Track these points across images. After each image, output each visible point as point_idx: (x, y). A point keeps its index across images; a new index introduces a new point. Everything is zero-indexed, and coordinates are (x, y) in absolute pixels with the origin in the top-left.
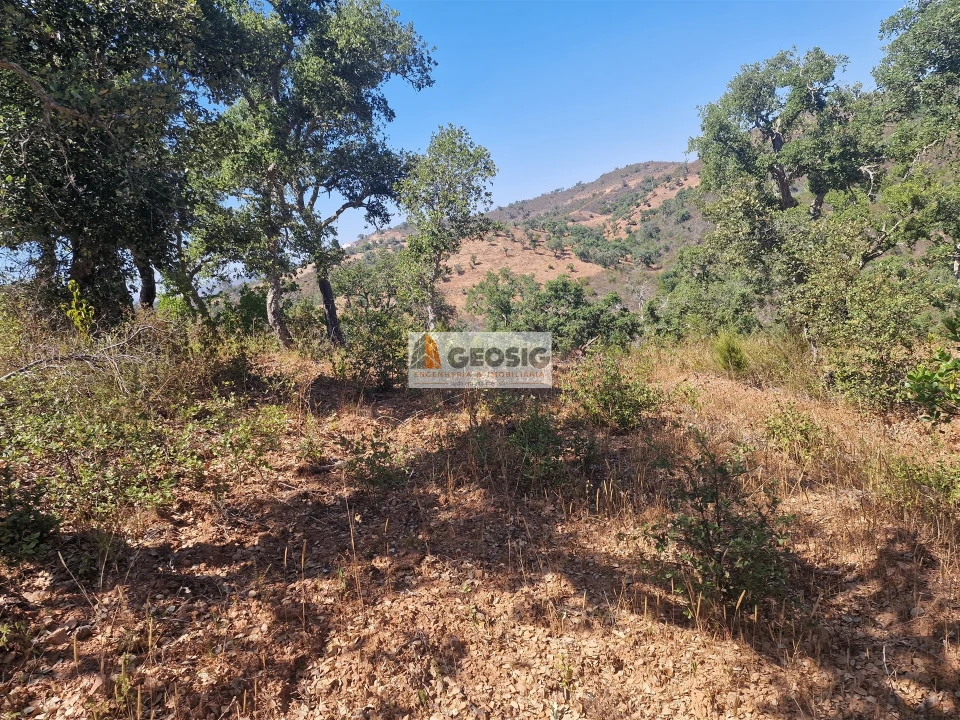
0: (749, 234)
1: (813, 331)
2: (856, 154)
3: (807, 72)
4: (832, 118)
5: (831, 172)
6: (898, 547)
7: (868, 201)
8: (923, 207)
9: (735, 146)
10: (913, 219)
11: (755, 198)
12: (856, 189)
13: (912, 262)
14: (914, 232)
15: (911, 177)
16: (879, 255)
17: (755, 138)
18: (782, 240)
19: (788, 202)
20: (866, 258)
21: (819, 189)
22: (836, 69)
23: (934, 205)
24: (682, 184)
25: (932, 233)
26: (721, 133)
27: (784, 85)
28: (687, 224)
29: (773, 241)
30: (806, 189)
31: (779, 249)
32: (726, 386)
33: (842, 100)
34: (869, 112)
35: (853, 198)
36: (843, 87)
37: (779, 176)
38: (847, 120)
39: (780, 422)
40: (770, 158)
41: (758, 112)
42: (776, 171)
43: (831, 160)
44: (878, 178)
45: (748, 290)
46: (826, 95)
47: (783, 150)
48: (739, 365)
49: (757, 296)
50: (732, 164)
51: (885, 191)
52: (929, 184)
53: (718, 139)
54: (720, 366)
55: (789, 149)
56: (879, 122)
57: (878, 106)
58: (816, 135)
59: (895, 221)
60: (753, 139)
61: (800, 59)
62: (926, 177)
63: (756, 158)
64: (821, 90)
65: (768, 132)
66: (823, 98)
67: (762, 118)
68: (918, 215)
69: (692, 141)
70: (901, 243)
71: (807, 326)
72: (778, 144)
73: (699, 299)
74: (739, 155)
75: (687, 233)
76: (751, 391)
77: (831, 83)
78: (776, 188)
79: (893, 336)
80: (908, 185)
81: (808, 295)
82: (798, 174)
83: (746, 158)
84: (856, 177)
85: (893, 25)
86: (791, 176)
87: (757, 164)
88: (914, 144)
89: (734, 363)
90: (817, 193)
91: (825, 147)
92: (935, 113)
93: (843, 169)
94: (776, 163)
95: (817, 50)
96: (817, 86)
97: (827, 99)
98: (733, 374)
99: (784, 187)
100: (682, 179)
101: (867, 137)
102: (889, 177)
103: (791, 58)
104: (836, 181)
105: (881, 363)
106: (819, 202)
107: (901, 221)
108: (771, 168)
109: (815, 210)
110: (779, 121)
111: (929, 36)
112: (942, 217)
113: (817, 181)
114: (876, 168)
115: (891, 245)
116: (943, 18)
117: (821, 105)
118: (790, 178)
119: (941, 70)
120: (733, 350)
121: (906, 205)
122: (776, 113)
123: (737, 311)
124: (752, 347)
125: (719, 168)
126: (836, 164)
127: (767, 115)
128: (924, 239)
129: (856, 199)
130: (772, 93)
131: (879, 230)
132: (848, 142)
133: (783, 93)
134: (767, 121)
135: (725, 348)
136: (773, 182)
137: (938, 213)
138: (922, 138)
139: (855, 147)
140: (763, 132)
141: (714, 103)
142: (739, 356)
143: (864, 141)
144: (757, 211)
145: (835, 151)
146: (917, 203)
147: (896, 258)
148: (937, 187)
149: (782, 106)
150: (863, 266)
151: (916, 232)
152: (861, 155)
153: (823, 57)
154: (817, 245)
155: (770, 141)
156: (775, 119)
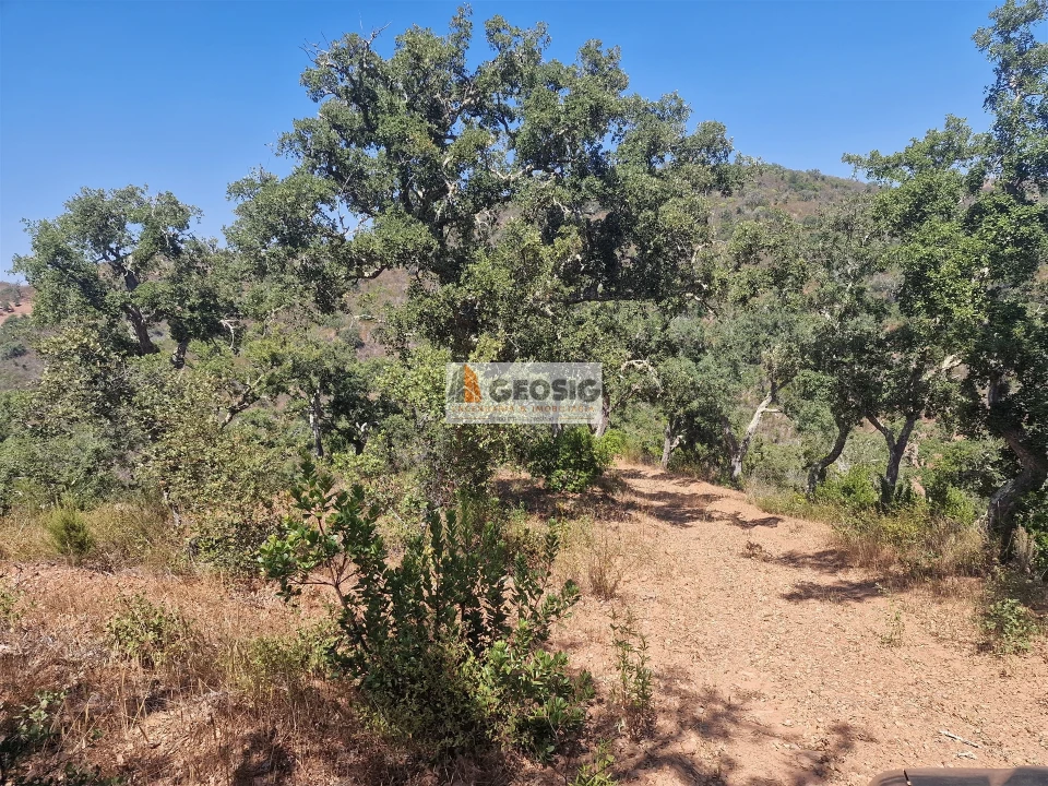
0: (89, 383)
1: (174, 495)
2: (216, 306)
3: (158, 214)
4: (189, 267)
5: (191, 321)
6: (256, 758)
7: (232, 354)
8: (281, 364)
9: (77, 275)
10: (273, 374)
11: (96, 341)
12: (219, 341)
13: (276, 414)
14: (275, 386)
15: (269, 335)
16: (247, 407)
17: (104, 271)
18: (132, 392)
19: (146, 347)
20: (233, 411)
21: (181, 335)
22: (191, 218)
23: (290, 363)
24: (13, 311)
25: (291, 388)
26: (57, 259)
27: (135, 221)
28: (22, 360)
29: (121, 392)
30: (168, 335)
31: (130, 402)
32: (61, 577)
33: (199, 250)
34: (226, 268)
35: (217, 349)
36: (199, 238)
37: (136, 318)
38: (206, 271)
39: (126, 622)
40: (123, 297)
41: (106, 243)
42: (131, 312)
43: (192, 309)
44: (239, 332)
45: (104, 444)
46: (182, 242)
47: (138, 291)
48: (82, 546)
49: (116, 452)
50: (73, 297)
51: (248, 345)
52: (285, 343)
53: (54, 264)
54: (56, 551)
55: (143, 290)
56: (236, 280)
57: (235, 265)
58: (173, 280)
59: (258, 375)
60: (101, 272)
61: (151, 197)
62: (282, 337)
63: (106, 294)
64: (176, 236)
65: (118, 267)
66: (179, 244)
67: (111, 250)
68: (277, 371)
69: (19, 260)
70: (264, 396)
71: (167, 490)
72: (132, 282)
73: (32, 459)
74: (84, 287)
75: (21, 372)
76: (99, 578)
77: (186, 232)
78: (132, 330)
79: (254, 496)
80: (267, 342)
81: (163, 456)
82: (157, 318)
83: (92, 291)
84: (216, 329)
85: (237, 190)
86: (148, 319)
87: (107, 301)
88: (265, 306)
89: (76, 545)
90: (179, 341)
91: (183, 296)
92: (280, 281)
93: (204, 320)
94: (130, 303)
95: (169, 195)
96: (171, 230)
97: (183, 246)
98: (74, 559)
99: (141, 330)
100: (12, 304)
101: (225, 290)
102: (250, 333)
103: (142, 196)
104: (197, 330)
105: (244, 526)
106: (182, 350)
107: (262, 376)
108: (124, 307)
109: (178, 358)
110: (131, 258)
111: (269, 208)
112: (296, 374)
113: (178, 328)
114: (237, 323)
115: (255, 398)
116: (281, 197)
117: (177, 252)
118: (148, 321)
119: (283, 242)
120: (73, 527)
121: (266, 360)
122: (128, 250)
123: (89, 471)
124: (99, 521)
125: (58, 299)
126: (196, 314)
127: (118, 249)
128: (284, 394)
129: (220, 351)
130: (121, 226)
131: (244, 383)
132: (208, 294)
133: (135, 230)
134: (117, 255)
135: (62, 525)
136: (129, 324)
137: (294, 370)
138: (271, 301)
139: (214, 300)
140: (113, 267)
141: (50, 222)
142: (81, 534)
143: (222, 295)
144: (99, 356)
145: (194, 300)
146: (276, 360)
147: (262, 410)
148: (291, 347)
149: (134, 243)
150: (231, 418)
151: (277, 388)
152: (221, 309)
153: (176, 203)
154: (173, 399)
155: (122, 278)
156: (126, 255)
